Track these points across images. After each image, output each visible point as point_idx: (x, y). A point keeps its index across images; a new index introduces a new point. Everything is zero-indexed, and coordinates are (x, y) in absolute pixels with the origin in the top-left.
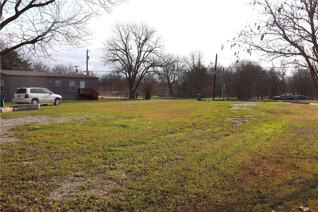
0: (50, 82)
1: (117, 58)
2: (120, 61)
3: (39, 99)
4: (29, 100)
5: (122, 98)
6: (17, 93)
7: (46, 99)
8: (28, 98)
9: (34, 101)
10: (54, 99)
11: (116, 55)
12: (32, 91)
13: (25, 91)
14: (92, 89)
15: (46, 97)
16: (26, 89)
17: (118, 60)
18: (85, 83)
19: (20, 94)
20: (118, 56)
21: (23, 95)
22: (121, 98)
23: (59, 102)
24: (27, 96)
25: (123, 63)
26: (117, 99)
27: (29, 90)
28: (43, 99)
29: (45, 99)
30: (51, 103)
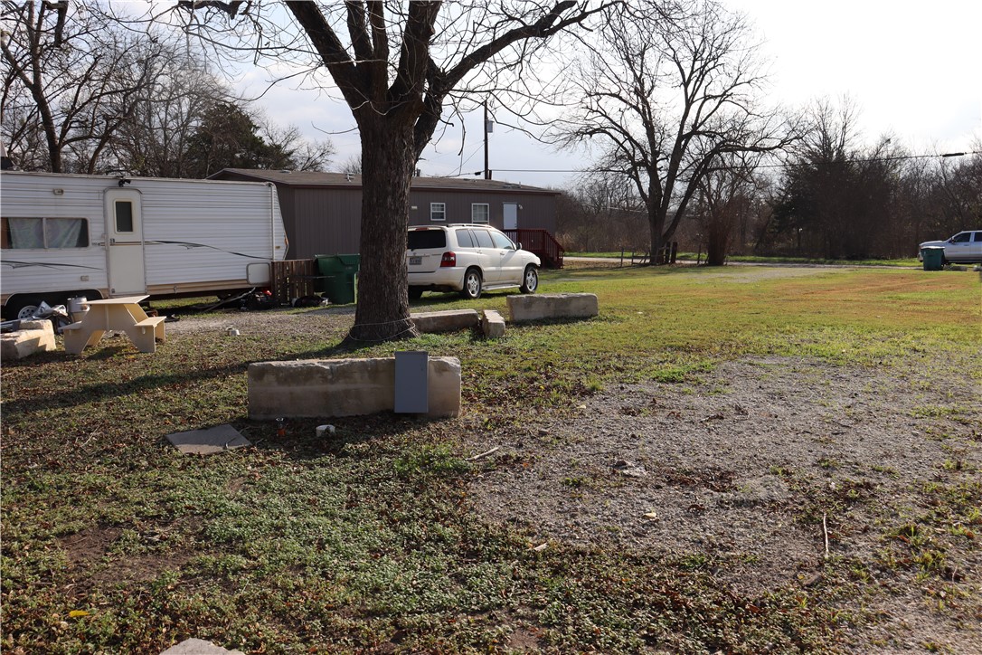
0: (413, 207)
1: (606, 123)
3: (484, 269)
4: (455, 275)
5: (635, 261)
6: (412, 247)
7: (503, 268)
8: (454, 266)
9: (471, 279)
10: (521, 268)
11: (597, 111)
12: (467, 241)
13: (439, 239)
14: (544, 232)
15: (502, 263)
16: (442, 233)
17: (602, 130)
18: (518, 208)
19: (419, 252)
20: (605, 116)
21: (432, 256)
22: (633, 263)
23: (534, 279)
24: (448, 261)
26: (620, 267)
27: (452, 231)
28: (494, 268)
29: (499, 268)
30: (512, 284)
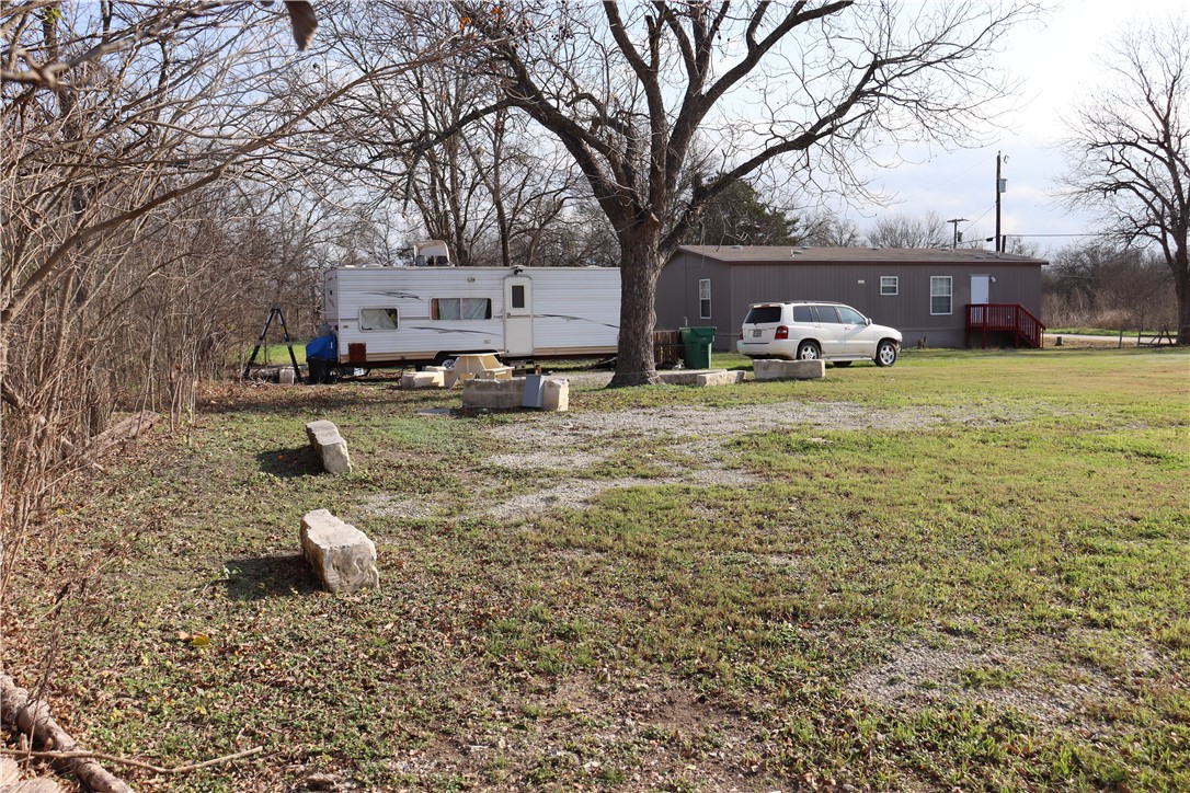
0: (860, 282)
1: (1127, 176)
2: (1137, 187)
3: (821, 341)
4: (789, 346)
5: (1143, 340)
6: (752, 320)
7: (848, 342)
8: (786, 338)
9: (806, 350)
10: (873, 342)
11: (1121, 163)
12: (800, 316)
13: (775, 315)
14: (1018, 307)
15: (845, 338)
16: (779, 310)
17: (1126, 185)
18: (990, 281)
19: (760, 326)
20: (1130, 168)
21: (769, 329)
22: (1139, 343)
23: (892, 353)
24: (782, 334)
25: (1149, 195)
26: (1120, 346)
27: (788, 310)
28: (836, 342)
29: (843, 342)
30: (862, 357)
